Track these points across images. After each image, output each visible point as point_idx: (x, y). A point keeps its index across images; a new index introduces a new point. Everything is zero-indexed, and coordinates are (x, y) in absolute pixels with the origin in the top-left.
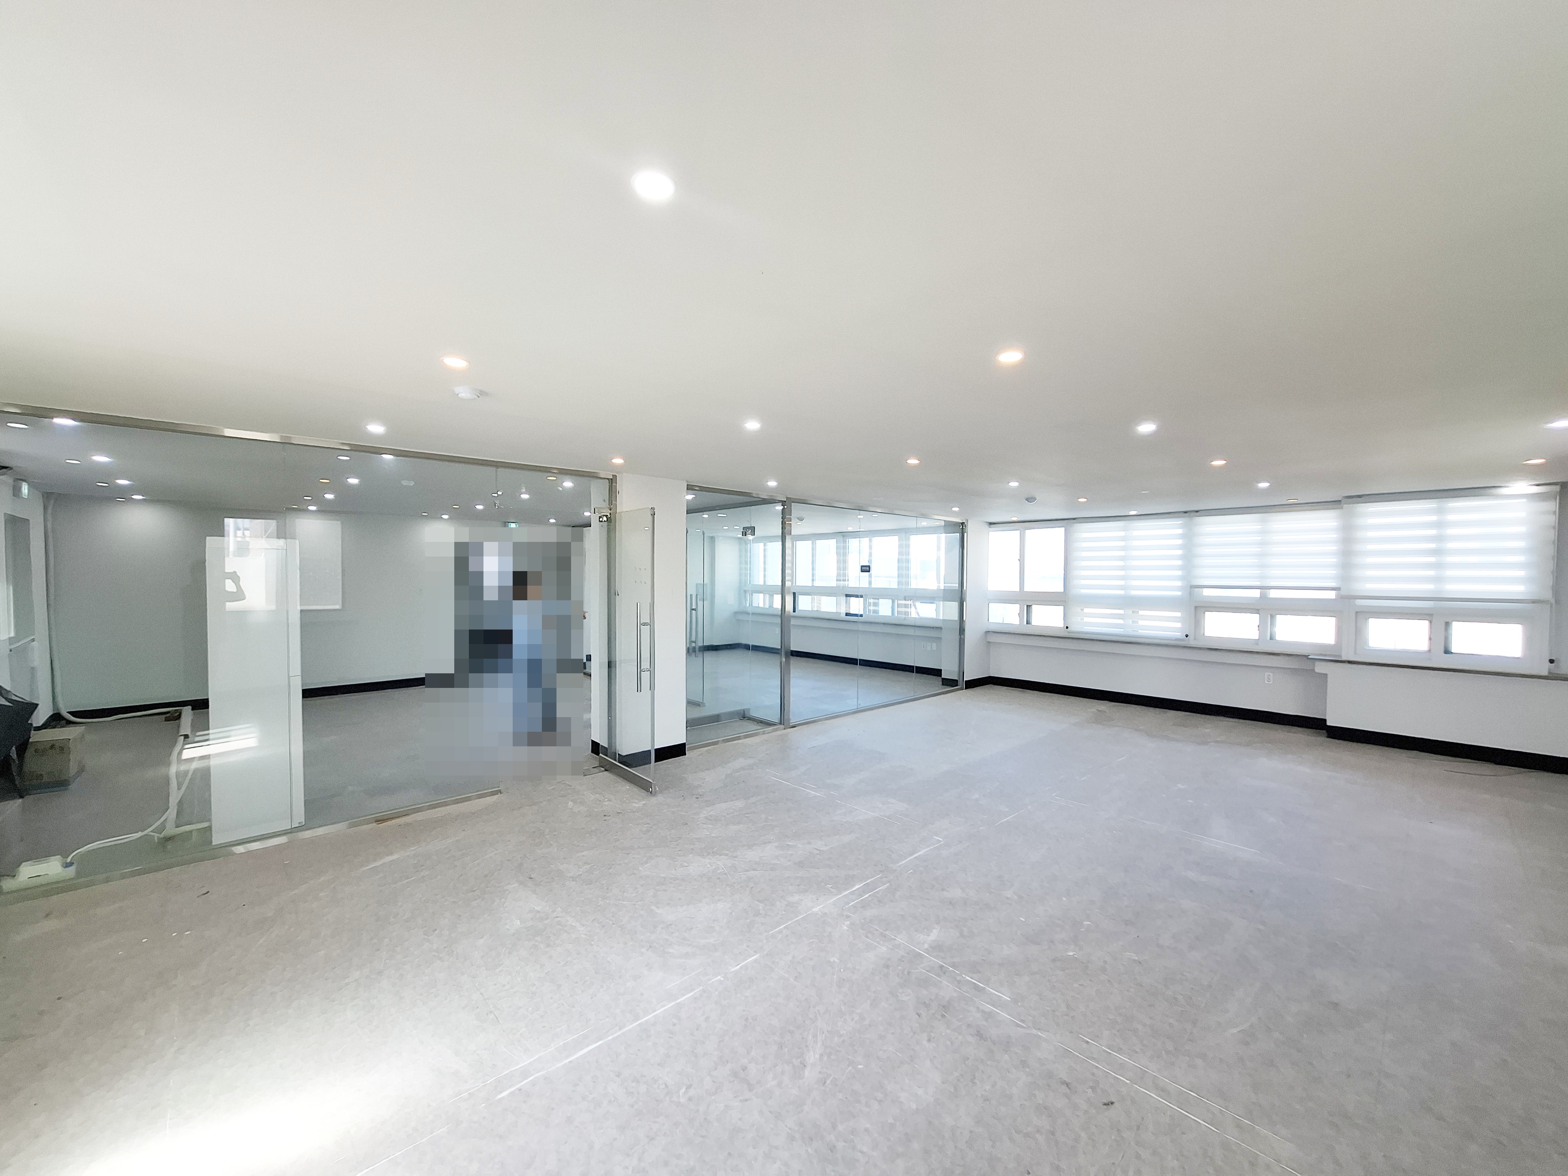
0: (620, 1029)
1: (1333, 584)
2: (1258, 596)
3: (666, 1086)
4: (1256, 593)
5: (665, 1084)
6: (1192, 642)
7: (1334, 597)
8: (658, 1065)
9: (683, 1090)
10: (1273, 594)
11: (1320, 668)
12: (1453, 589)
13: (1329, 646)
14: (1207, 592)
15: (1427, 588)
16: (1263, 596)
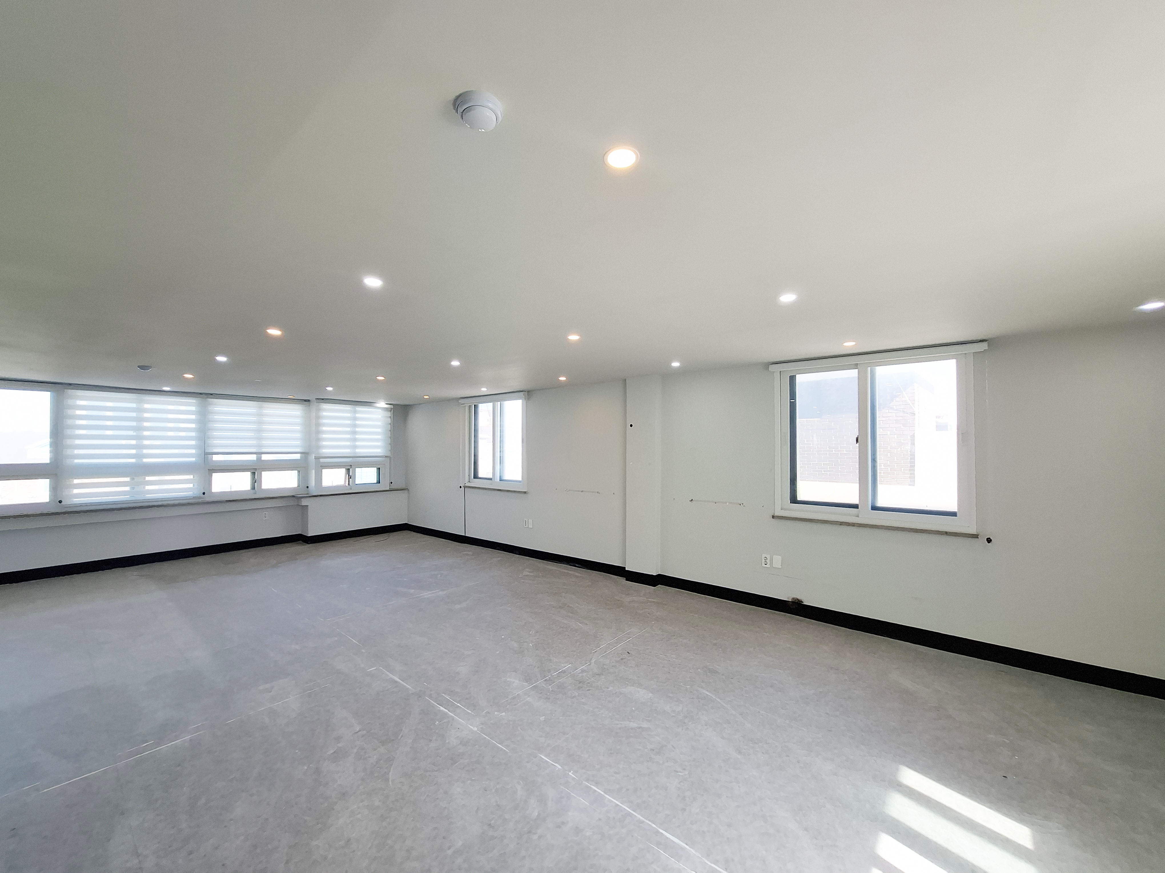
0: (643, 822)
1: (298, 450)
2: (255, 459)
3: (681, 782)
4: (253, 457)
5: (680, 783)
6: (207, 498)
7: (299, 458)
8: (666, 790)
9: (680, 774)
10: (265, 457)
11: (304, 502)
12: (360, 451)
13: (294, 488)
14: (216, 458)
15: (347, 451)
16: (259, 459)
